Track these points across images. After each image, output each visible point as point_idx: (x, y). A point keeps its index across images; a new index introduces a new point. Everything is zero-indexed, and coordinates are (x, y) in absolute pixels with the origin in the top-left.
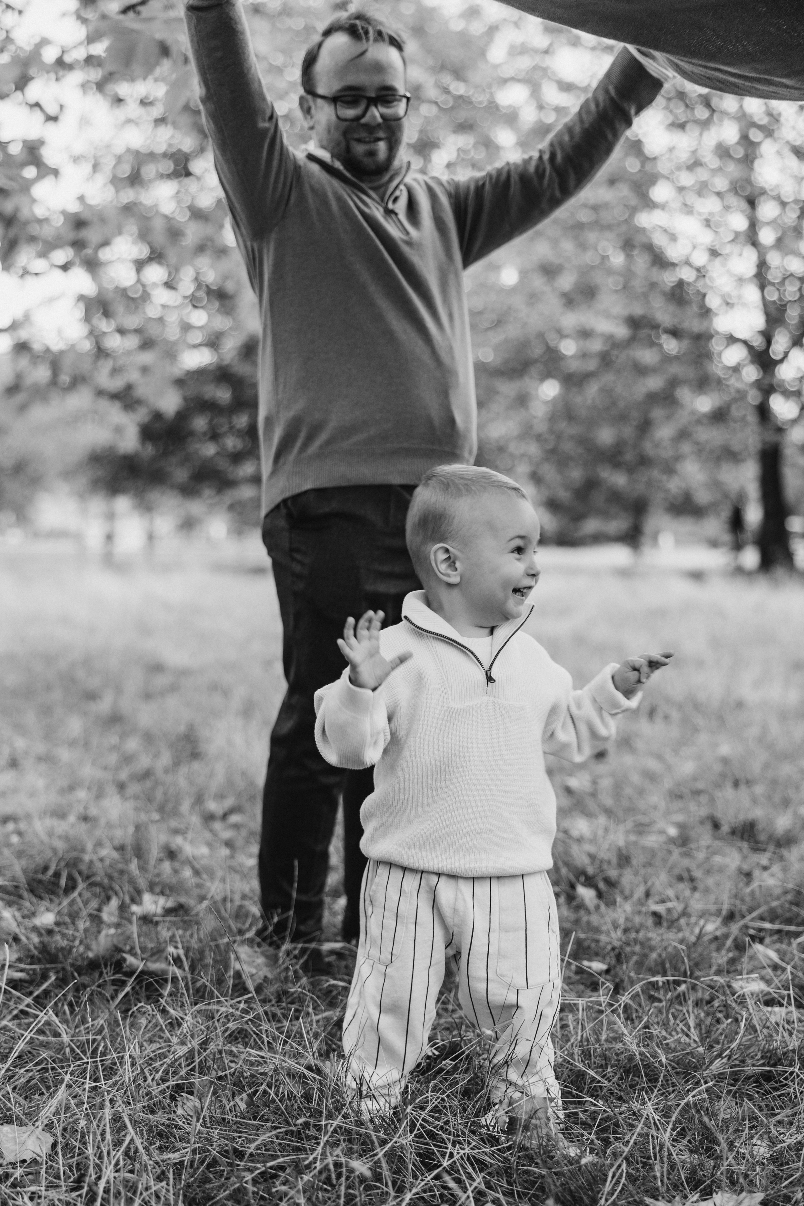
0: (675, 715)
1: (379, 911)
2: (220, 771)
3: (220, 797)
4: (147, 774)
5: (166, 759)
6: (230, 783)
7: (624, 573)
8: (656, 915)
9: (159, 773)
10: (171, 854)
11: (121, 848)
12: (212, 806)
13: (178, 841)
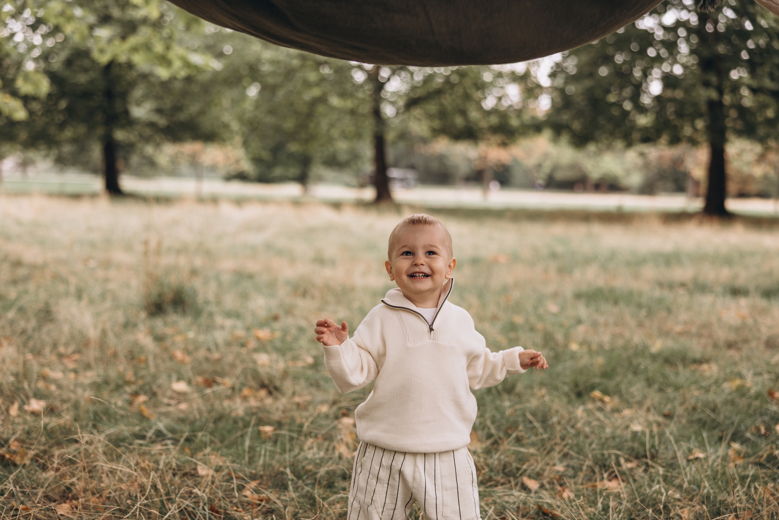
0: (317, 293)
1: (365, 473)
2: (66, 329)
3: (67, 345)
4: (23, 332)
5: (33, 323)
6: (72, 337)
7: (296, 203)
8: (298, 405)
9: (30, 332)
10: (44, 378)
11: (16, 375)
12: (62, 349)
13: (47, 371)
